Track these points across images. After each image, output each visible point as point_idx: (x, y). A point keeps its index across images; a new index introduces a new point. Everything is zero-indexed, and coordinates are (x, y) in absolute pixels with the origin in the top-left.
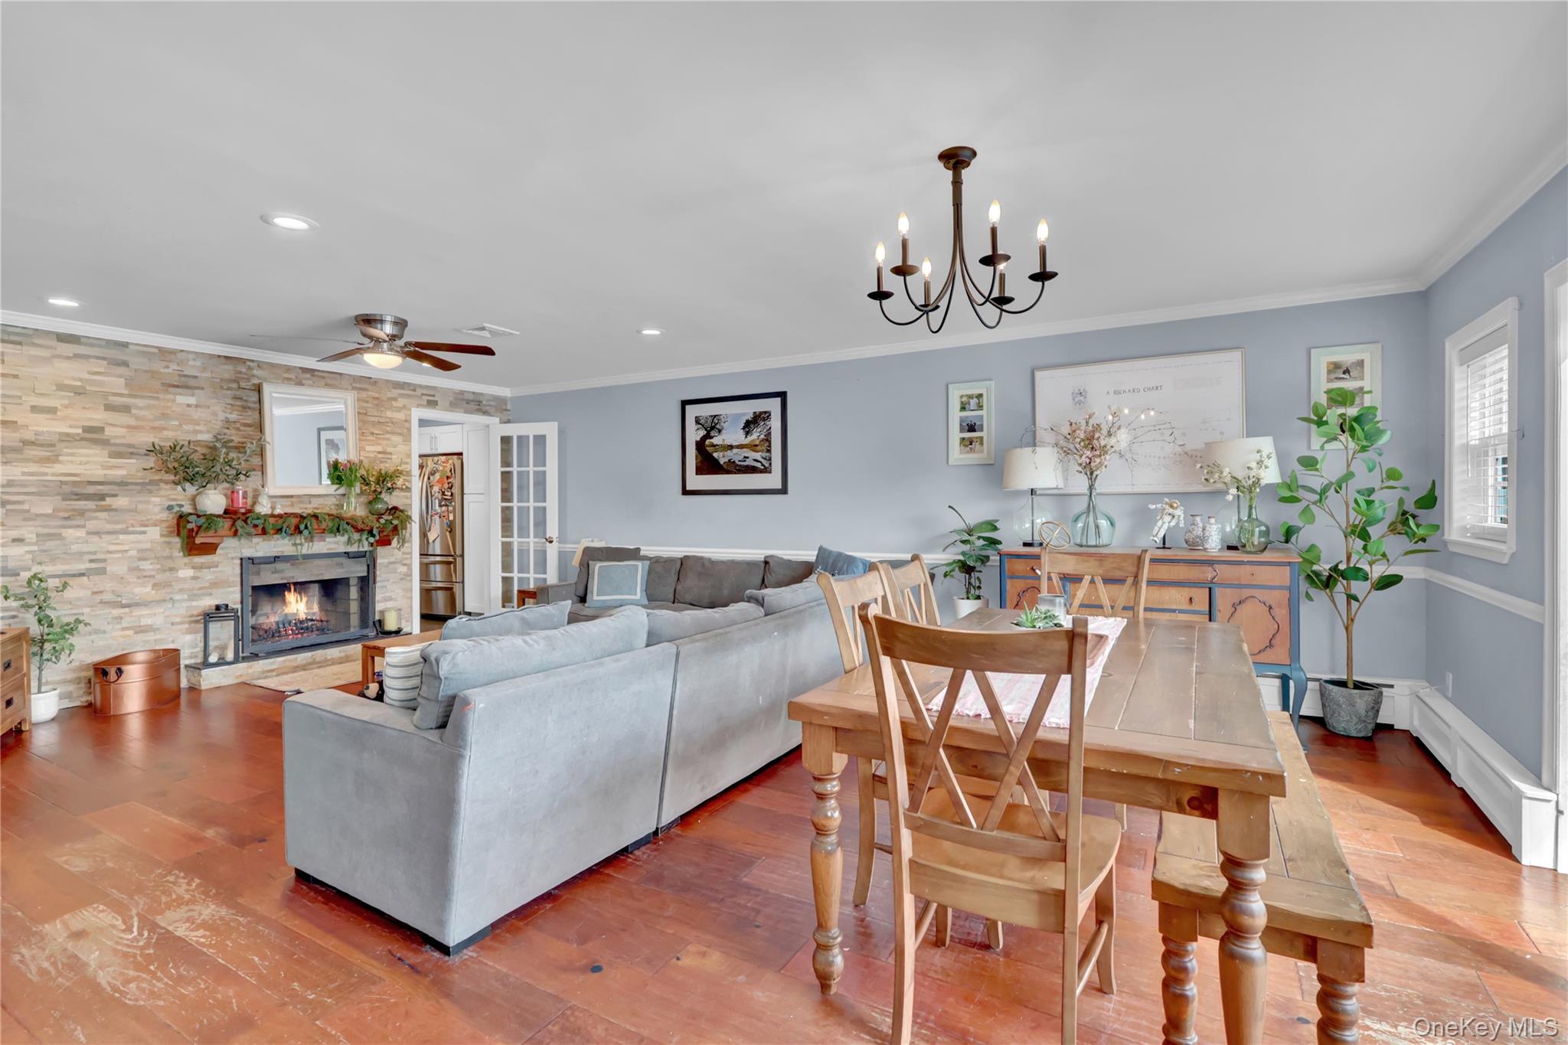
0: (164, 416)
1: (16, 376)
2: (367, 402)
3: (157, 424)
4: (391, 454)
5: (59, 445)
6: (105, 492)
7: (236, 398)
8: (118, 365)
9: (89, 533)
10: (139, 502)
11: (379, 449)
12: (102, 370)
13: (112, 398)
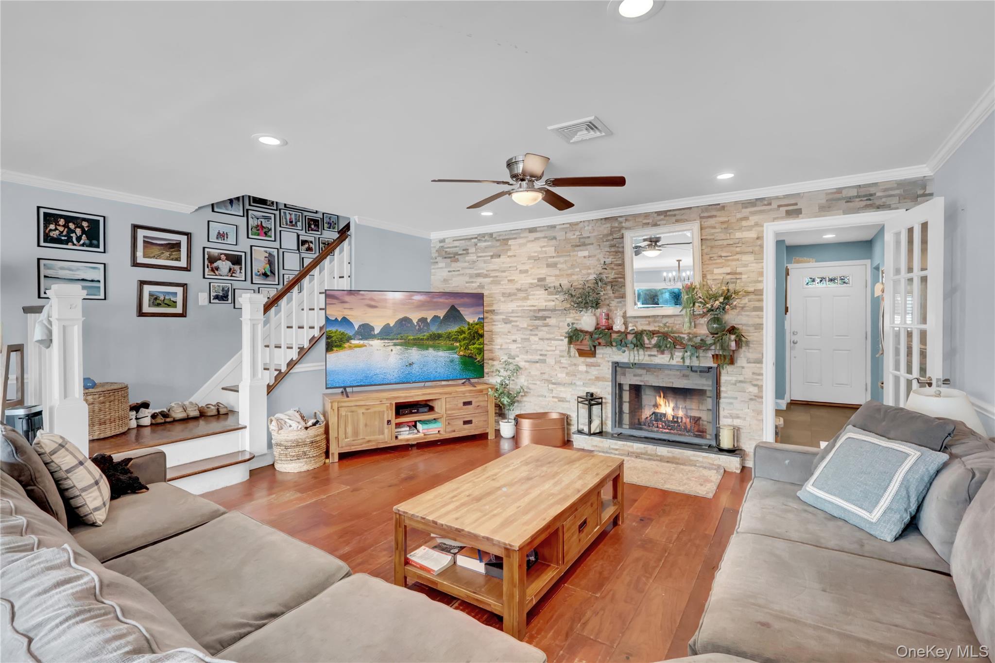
0: (573, 266)
1: (515, 256)
2: (714, 228)
3: (569, 272)
4: (740, 274)
5: (529, 290)
6: (546, 315)
7: (612, 246)
8: (552, 239)
9: (540, 339)
10: (561, 321)
11: (728, 270)
12: (545, 244)
13: (550, 260)
